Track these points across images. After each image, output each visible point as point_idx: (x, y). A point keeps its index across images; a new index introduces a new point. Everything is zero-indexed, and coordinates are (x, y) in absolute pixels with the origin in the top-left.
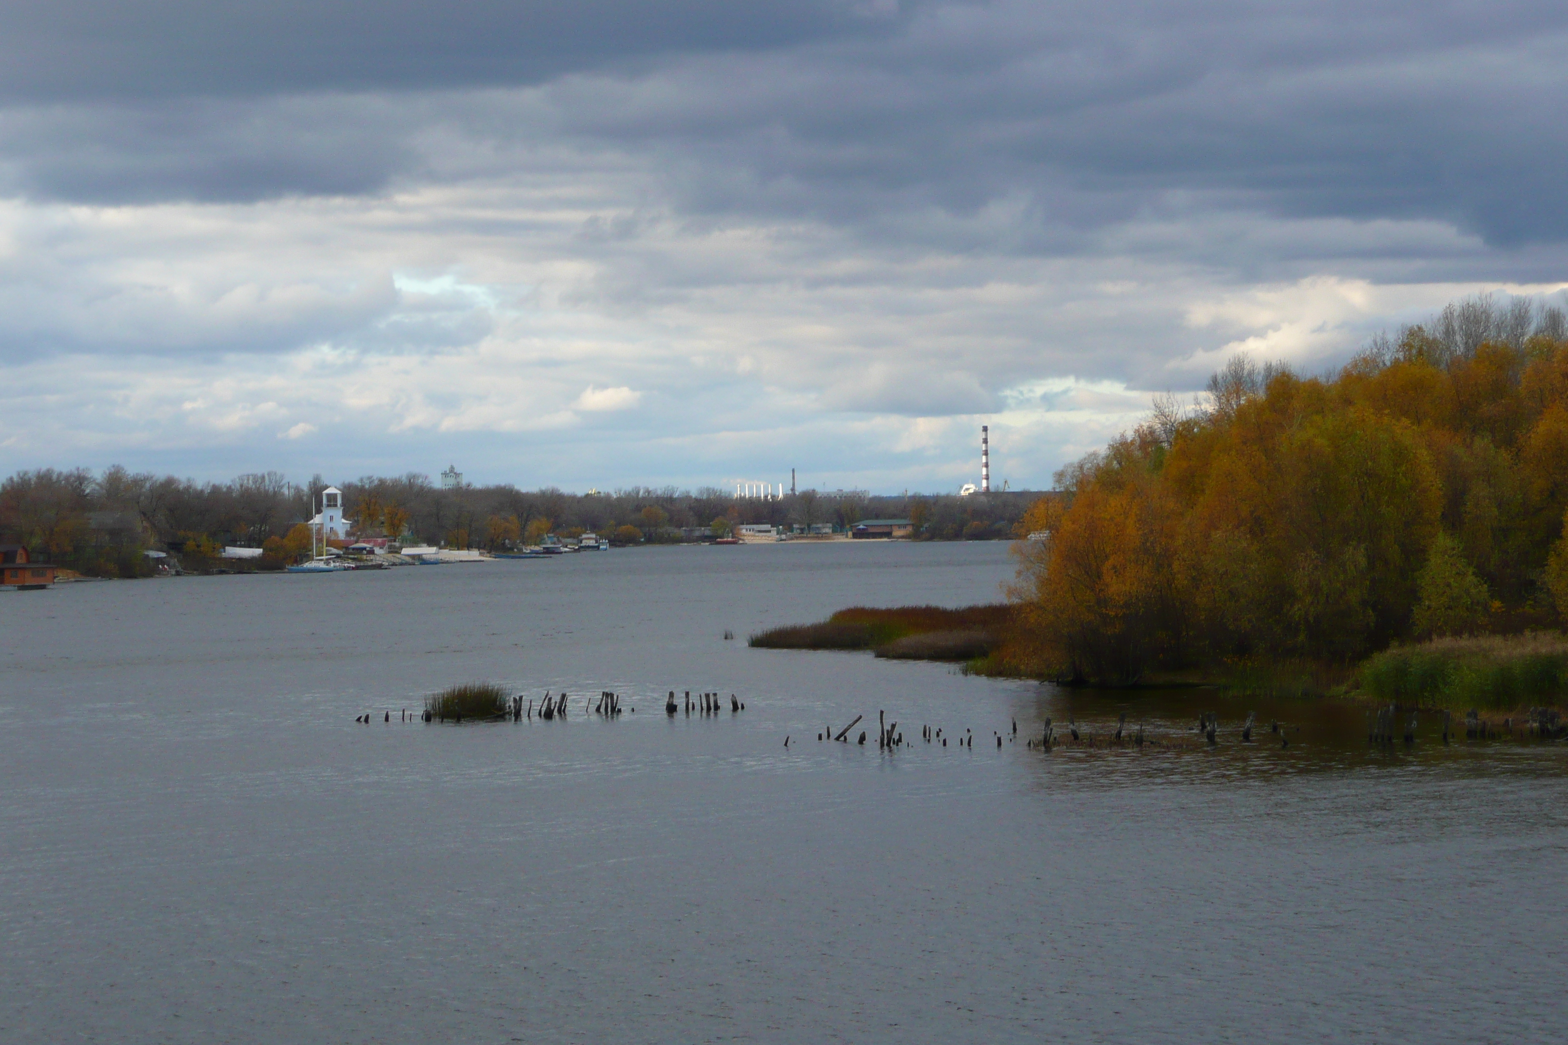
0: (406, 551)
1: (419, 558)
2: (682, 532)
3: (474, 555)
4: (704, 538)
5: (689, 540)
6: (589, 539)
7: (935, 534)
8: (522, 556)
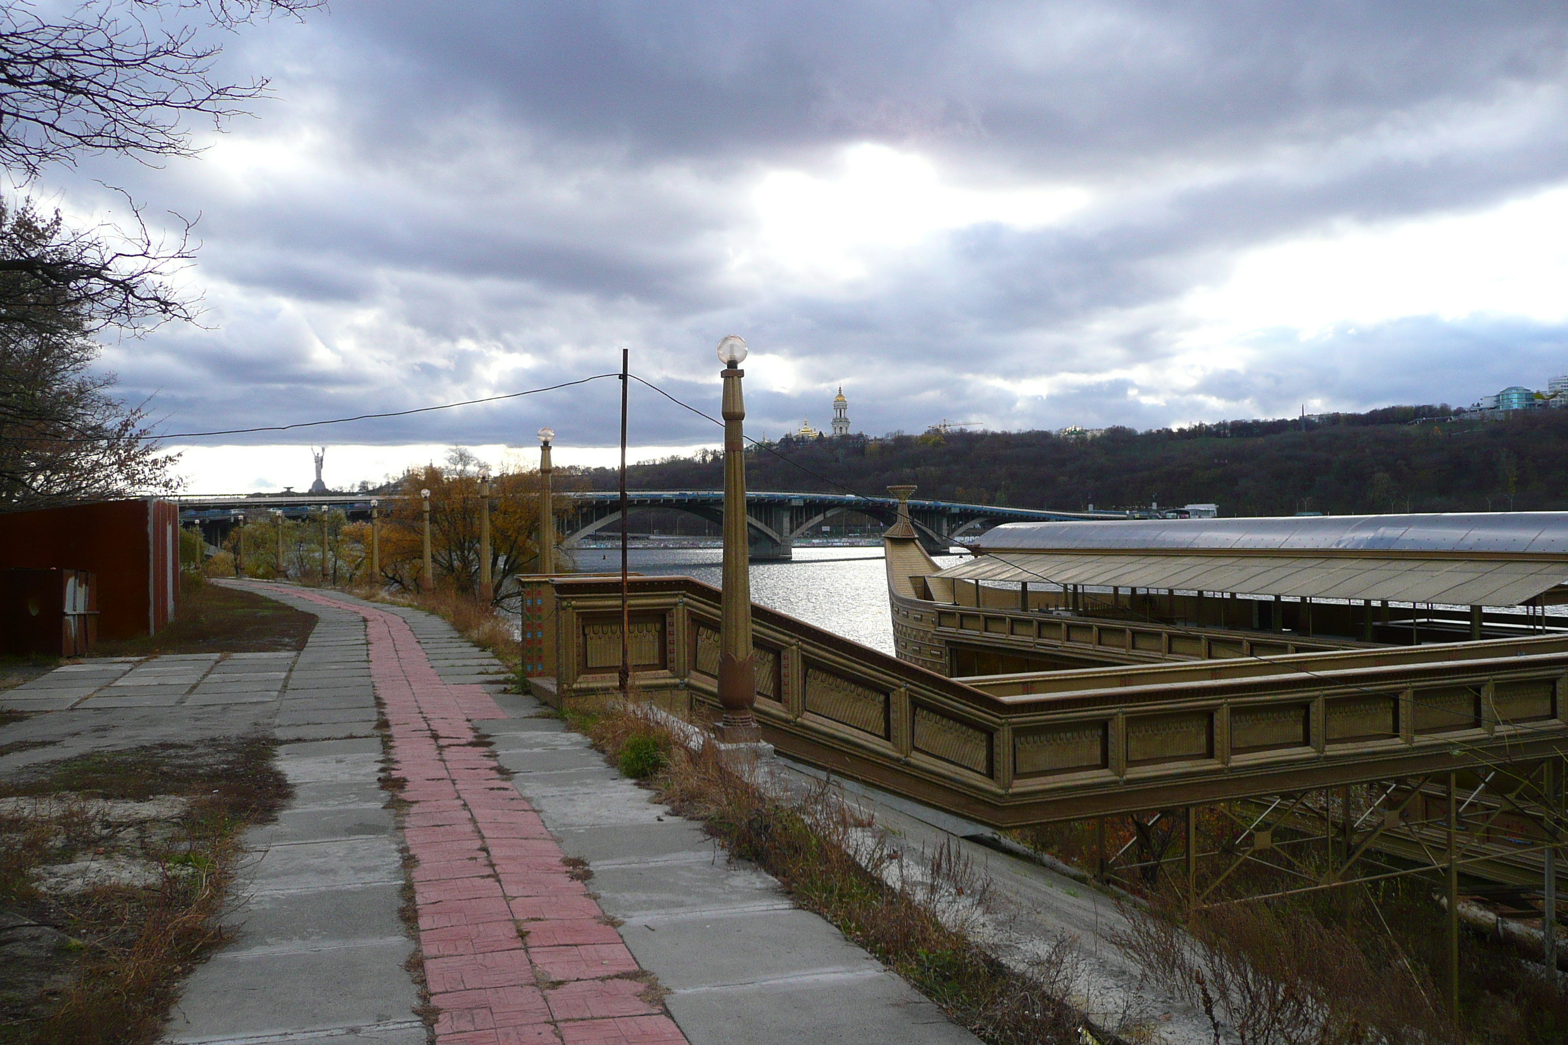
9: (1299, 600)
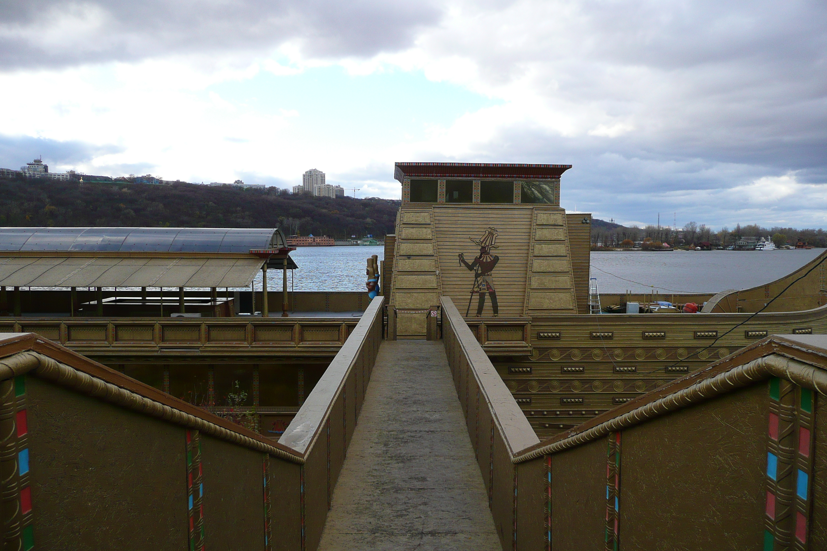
9: (69, 289)
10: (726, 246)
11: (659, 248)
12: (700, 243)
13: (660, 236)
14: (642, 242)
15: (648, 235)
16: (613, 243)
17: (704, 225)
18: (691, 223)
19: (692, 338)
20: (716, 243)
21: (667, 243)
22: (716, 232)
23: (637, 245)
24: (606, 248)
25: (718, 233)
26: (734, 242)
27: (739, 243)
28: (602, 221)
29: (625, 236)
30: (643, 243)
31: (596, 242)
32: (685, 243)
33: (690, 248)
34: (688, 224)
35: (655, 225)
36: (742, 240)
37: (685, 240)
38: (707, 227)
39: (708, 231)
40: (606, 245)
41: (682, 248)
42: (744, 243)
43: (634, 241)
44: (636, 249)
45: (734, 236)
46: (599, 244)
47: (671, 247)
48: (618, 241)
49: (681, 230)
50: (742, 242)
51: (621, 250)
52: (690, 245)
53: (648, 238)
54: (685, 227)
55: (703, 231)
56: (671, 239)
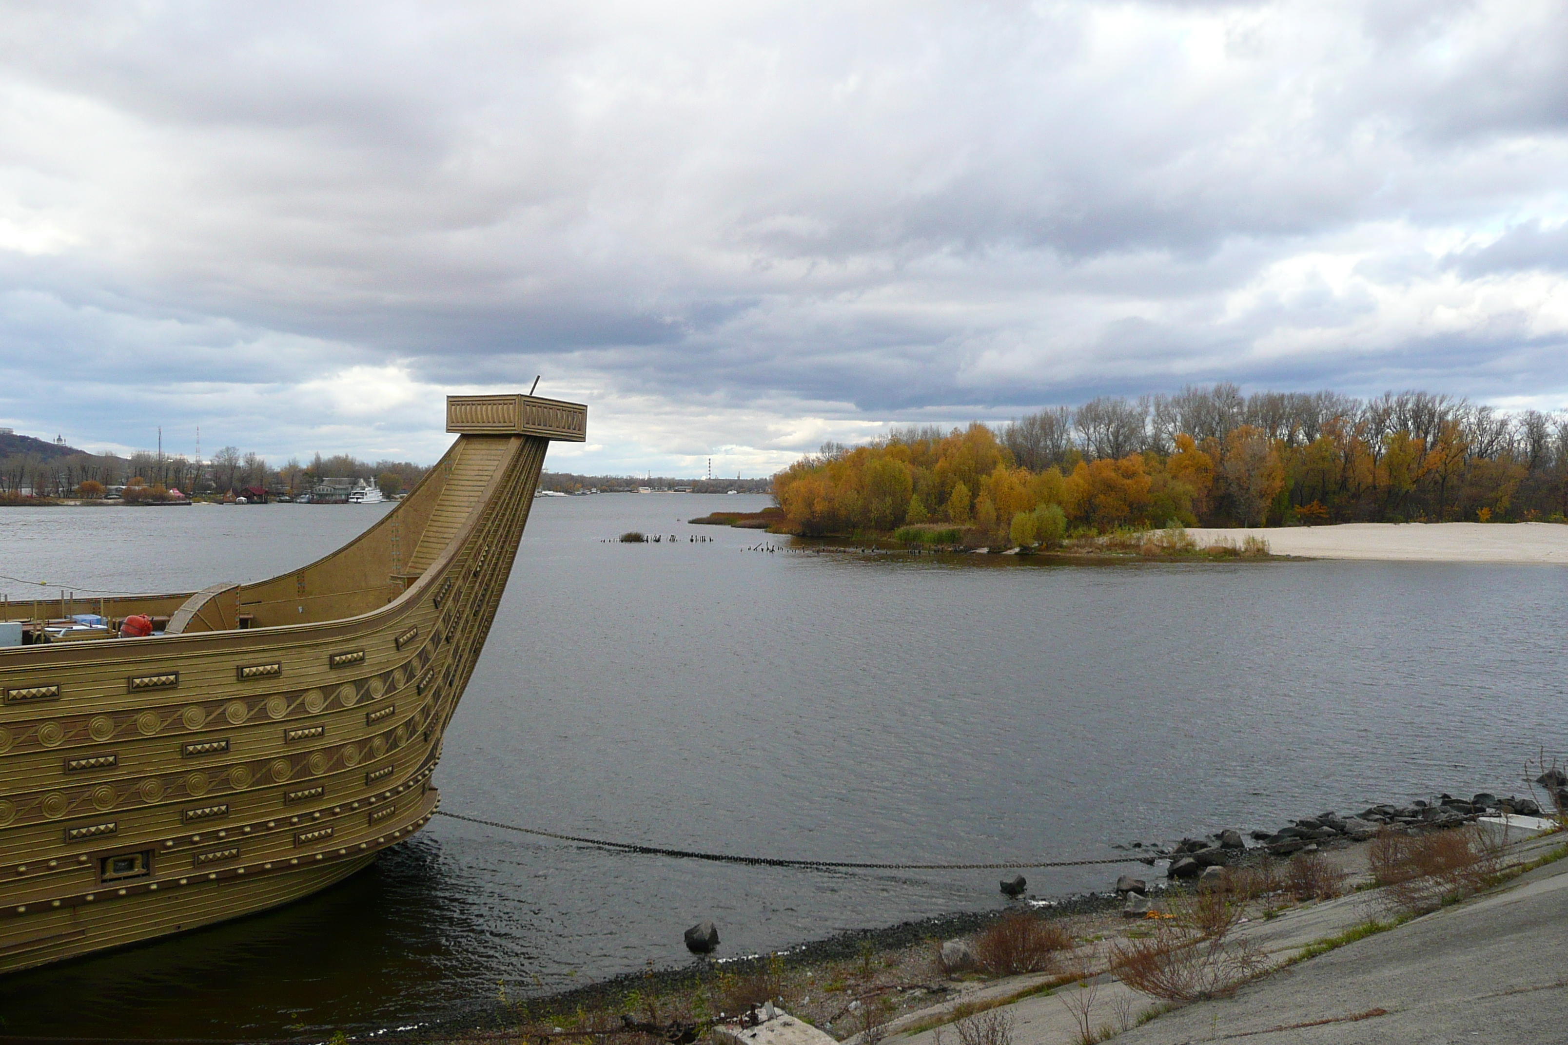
0: (543, 492)
1: (546, 494)
2: (621, 489)
3: (562, 494)
4: (628, 491)
5: (623, 491)
6: (594, 490)
7: (699, 491)
8: (575, 495)
10: (295, 495)
11: (161, 500)
12: (246, 490)
13: (164, 473)
14: (124, 487)
15: (138, 473)
16: (58, 488)
17: (254, 454)
18: (228, 449)
19: (124, 691)
20: (277, 489)
21: (178, 490)
22: (277, 469)
23: (114, 492)
24: (42, 499)
25: (282, 470)
26: (311, 488)
27: (319, 490)
28: (35, 440)
29: (87, 473)
30: (125, 489)
31: (18, 485)
32: (216, 488)
33: (226, 500)
34: (222, 452)
35: (152, 452)
36: (325, 483)
37: (216, 483)
38: (259, 458)
39: (261, 466)
40: (41, 494)
41: (209, 498)
42: (327, 490)
43: (107, 484)
44: (110, 501)
45: (310, 477)
46: (25, 491)
47: (188, 496)
48: (70, 484)
49: (206, 462)
50: (324, 487)
51: (78, 503)
52: (226, 494)
53: (139, 478)
54: (217, 456)
55: (251, 465)
56: (187, 481)
